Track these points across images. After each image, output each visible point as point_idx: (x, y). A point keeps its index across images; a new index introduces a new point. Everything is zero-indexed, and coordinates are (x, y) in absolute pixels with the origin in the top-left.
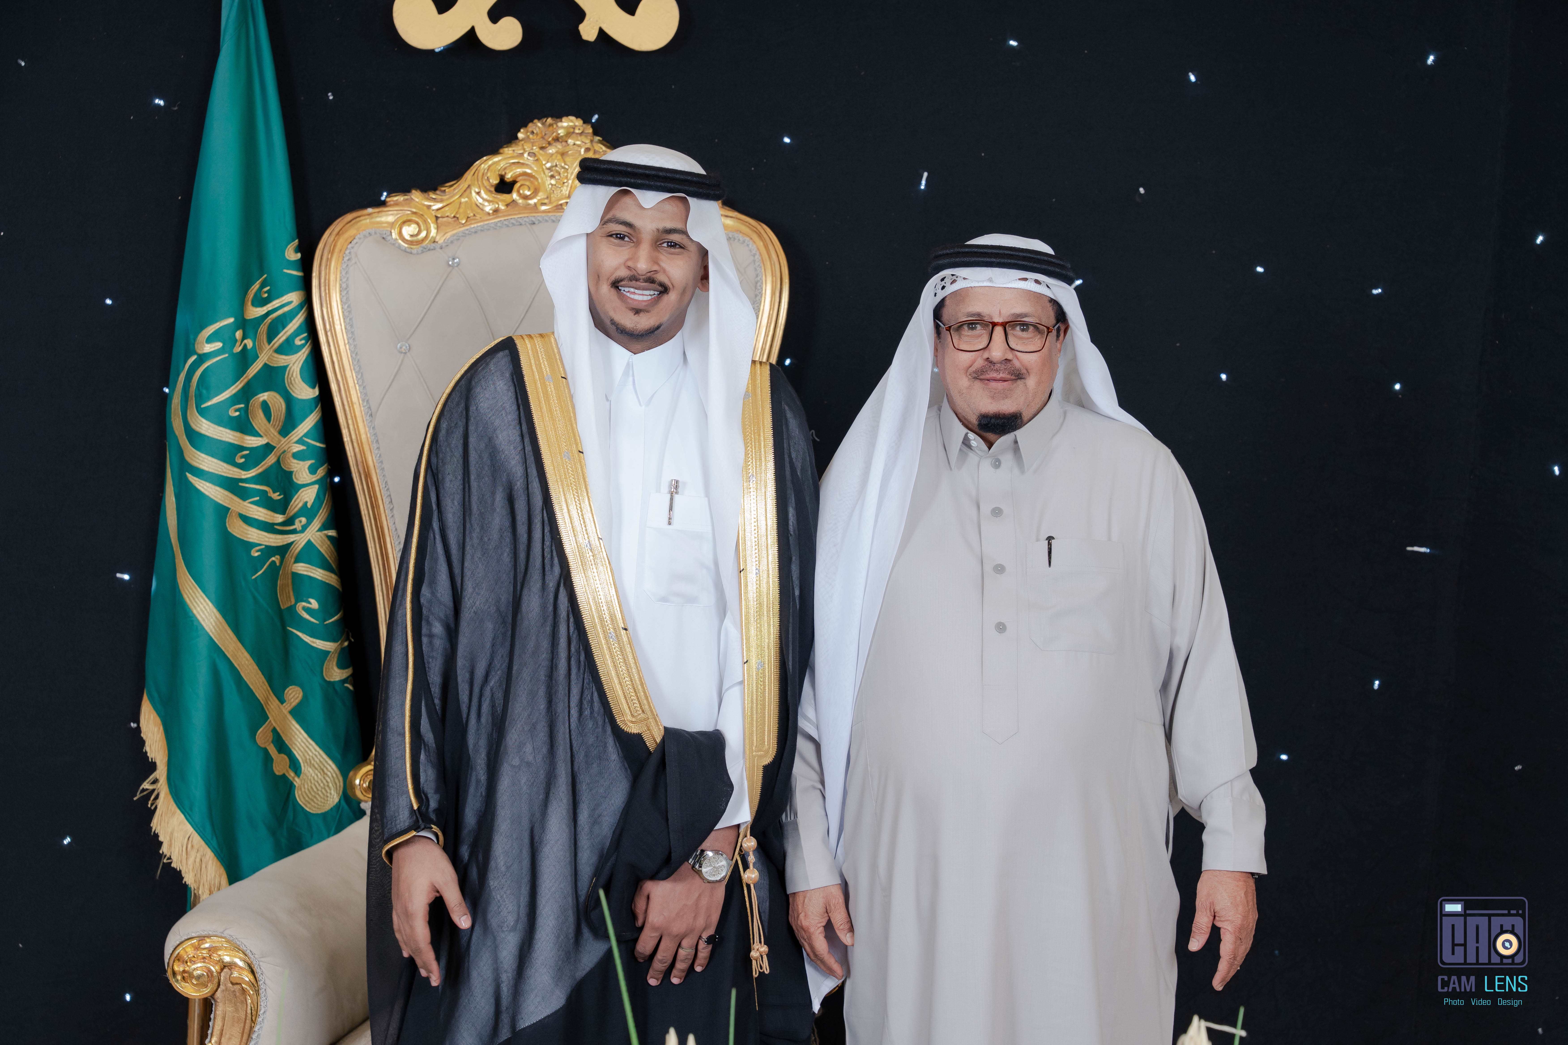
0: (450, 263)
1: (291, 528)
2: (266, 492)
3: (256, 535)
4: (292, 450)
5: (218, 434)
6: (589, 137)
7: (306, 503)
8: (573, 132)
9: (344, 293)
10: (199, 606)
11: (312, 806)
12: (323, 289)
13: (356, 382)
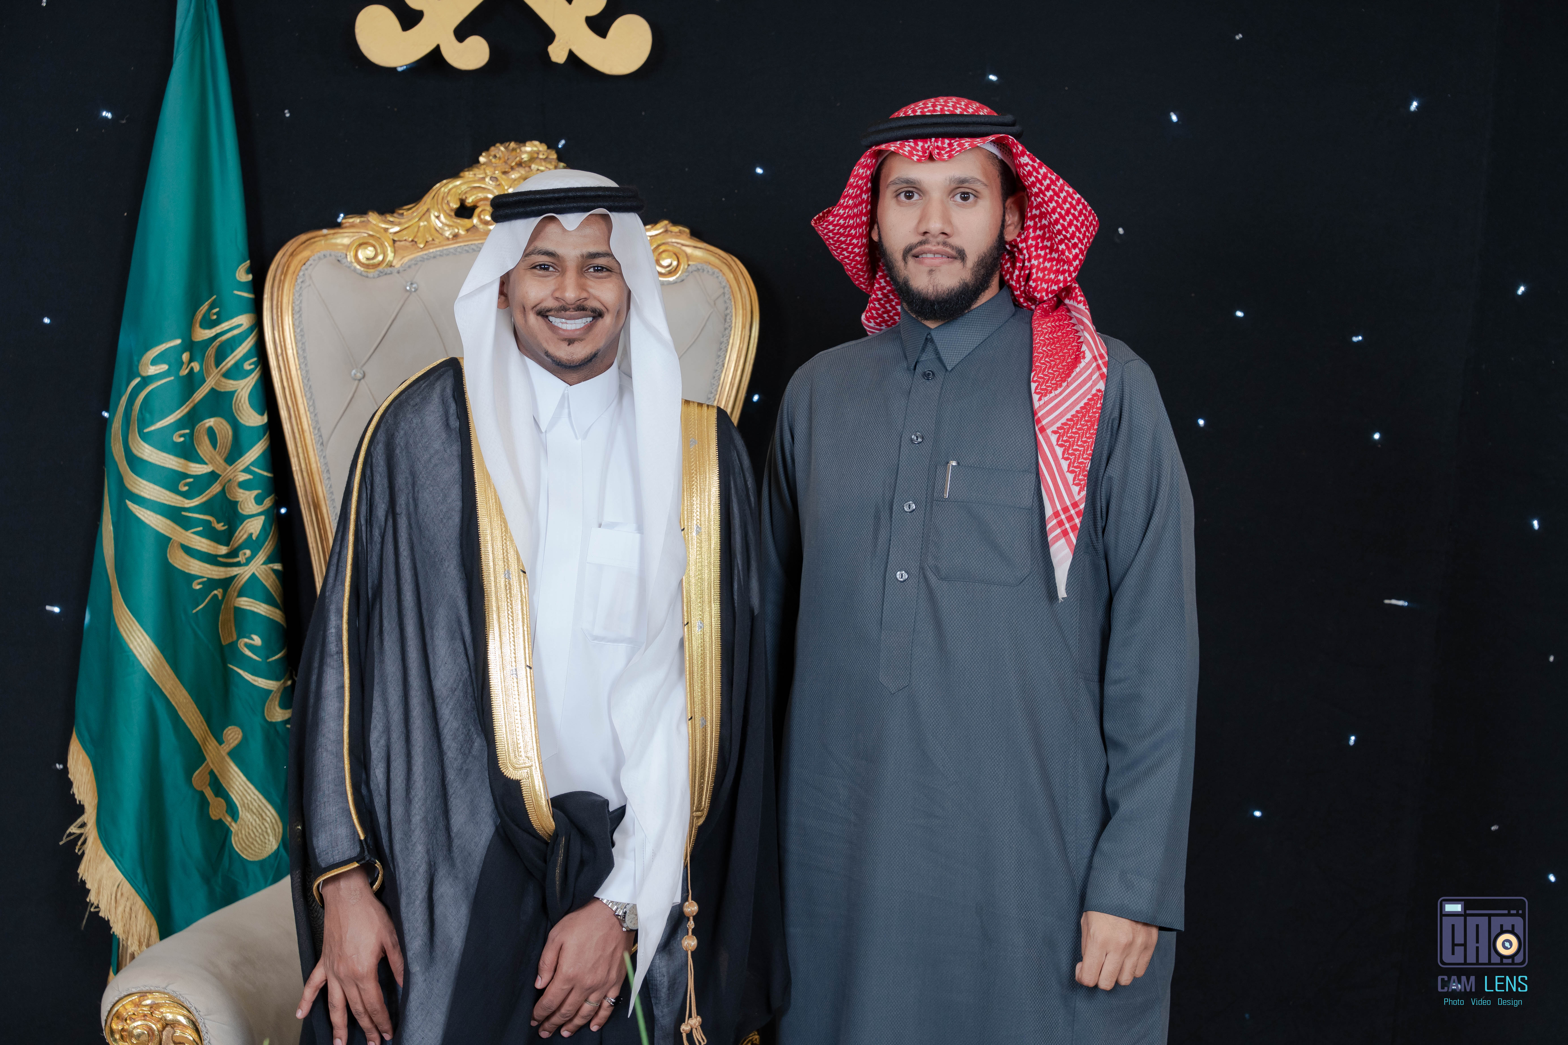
0: (408, 288)
1: (236, 560)
2: (209, 522)
3: (198, 567)
4: (238, 479)
5: (162, 461)
6: (553, 163)
7: (251, 534)
8: (537, 158)
9: (296, 316)
10: (136, 641)
11: (249, 852)
12: (275, 311)
13: (307, 409)
